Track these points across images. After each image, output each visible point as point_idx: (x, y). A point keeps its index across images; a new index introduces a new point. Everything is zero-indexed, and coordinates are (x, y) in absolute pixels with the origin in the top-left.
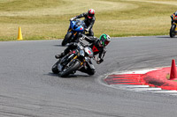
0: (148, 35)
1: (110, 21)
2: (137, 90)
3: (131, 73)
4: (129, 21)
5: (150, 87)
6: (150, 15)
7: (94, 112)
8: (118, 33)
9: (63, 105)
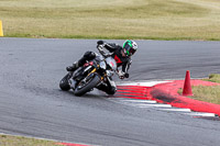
0: (158, 39)
1: (113, 20)
2: (142, 106)
3: (135, 84)
4: (136, 20)
5: (158, 103)
6: (162, 15)
7: (88, 130)
8: (122, 35)
9: (50, 120)
